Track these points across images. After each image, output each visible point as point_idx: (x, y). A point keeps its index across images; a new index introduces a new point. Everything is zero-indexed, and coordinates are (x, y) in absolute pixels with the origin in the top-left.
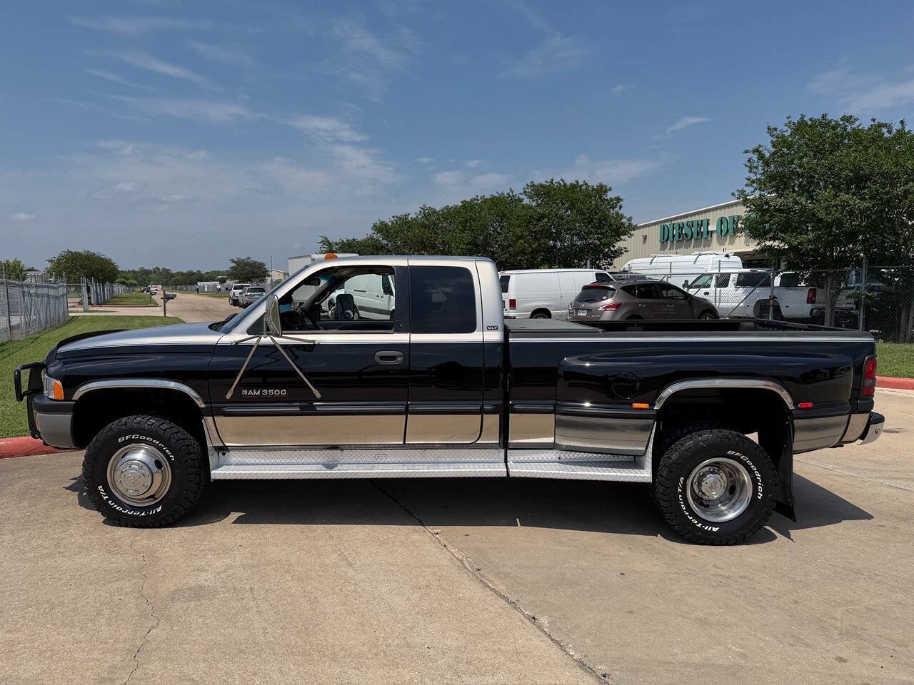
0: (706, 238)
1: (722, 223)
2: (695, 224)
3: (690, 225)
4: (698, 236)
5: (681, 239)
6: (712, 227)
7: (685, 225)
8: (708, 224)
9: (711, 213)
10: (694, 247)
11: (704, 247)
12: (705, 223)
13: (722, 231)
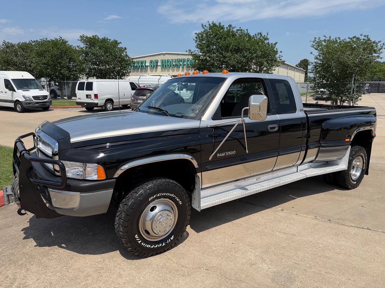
0: (145, 69)
1: (151, 63)
2: (140, 62)
3: (138, 63)
4: (142, 67)
5: (134, 68)
6: (148, 64)
7: (136, 63)
8: (146, 63)
9: (147, 58)
10: (140, 72)
11: (145, 72)
12: (144, 62)
13: (152, 66)
